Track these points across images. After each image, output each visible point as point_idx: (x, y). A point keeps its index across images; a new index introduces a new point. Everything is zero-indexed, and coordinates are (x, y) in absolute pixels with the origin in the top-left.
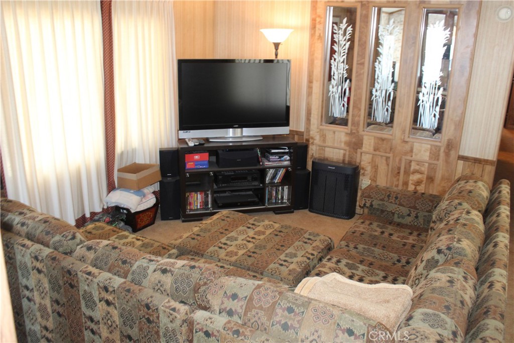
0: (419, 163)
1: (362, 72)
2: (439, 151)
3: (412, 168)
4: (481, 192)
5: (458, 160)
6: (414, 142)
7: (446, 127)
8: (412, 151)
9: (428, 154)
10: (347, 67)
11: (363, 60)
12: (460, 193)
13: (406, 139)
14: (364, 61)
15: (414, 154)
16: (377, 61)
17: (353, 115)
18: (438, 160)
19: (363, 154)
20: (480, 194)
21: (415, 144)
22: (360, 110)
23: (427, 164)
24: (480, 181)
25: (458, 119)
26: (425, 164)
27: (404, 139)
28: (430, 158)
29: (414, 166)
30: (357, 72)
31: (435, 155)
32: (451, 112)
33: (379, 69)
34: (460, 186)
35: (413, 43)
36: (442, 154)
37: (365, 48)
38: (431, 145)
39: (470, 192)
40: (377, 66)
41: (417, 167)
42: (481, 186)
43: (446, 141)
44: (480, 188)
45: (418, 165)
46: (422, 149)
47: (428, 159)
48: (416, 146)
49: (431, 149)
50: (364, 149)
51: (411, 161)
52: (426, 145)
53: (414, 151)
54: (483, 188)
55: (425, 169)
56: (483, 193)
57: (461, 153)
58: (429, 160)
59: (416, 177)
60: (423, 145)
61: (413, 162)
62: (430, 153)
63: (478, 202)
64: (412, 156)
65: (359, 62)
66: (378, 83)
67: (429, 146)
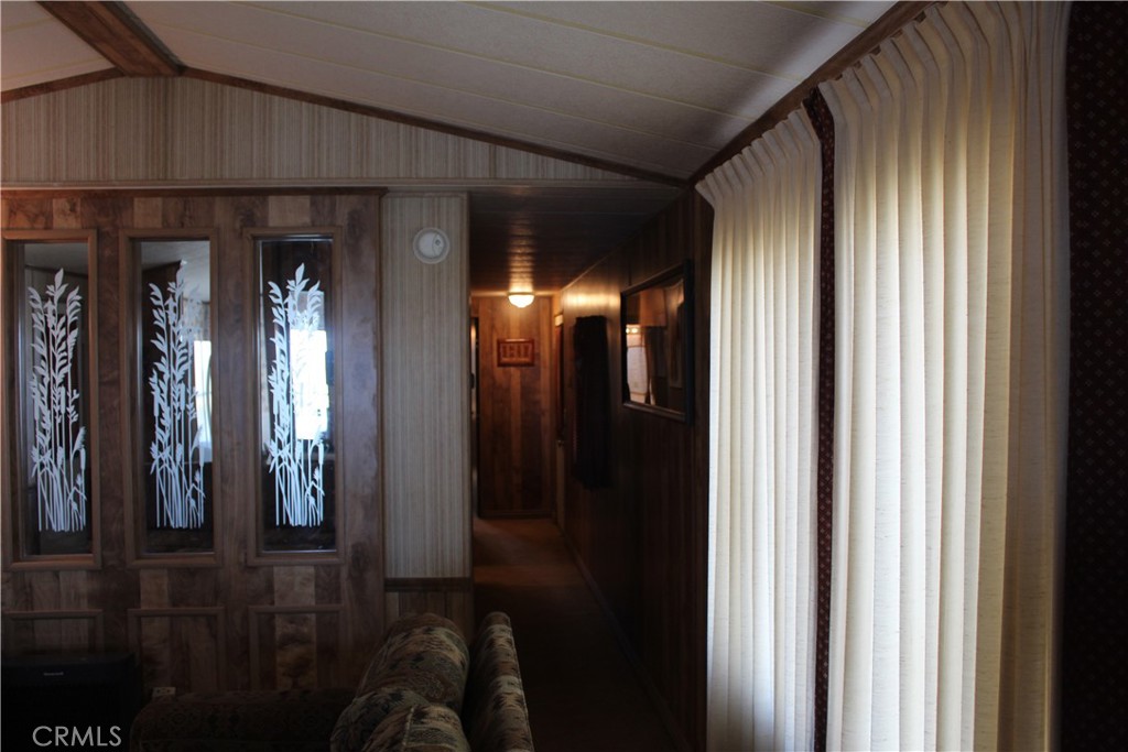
0: (294, 615)
1: (115, 403)
2: (338, 576)
3: (279, 633)
4: (445, 652)
5: (386, 591)
6: (272, 566)
7: (345, 515)
8: (270, 588)
9: (311, 589)
10: (76, 396)
11: (115, 373)
12: (393, 667)
13: (253, 561)
14: (119, 376)
15: (276, 595)
16: (155, 372)
17: (103, 520)
18: (338, 600)
19: (143, 620)
20: (445, 659)
21: (276, 569)
22: (121, 503)
23: (313, 617)
24: (439, 625)
25: (368, 491)
26: (308, 616)
27: (246, 561)
28: (319, 598)
29: (282, 628)
30: (102, 406)
31: (327, 587)
32: (349, 477)
33: (162, 392)
34: (392, 649)
35: (237, 321)
36: (345, 584)
37: (118, 342)
38: (316, 566)
39: (419, 657)
40: (155, 386)
41: (291, 629)
42: (443, 637)
43: (349, 550)
44: (441, 643)
45: (291, 622)
46: (296, 578)
47: (313, 603)
48: (280, 574)
49: (317, 576)
50: (144, 607)
51: (272, 616)
52: (303, 570)
53: (276, 587)
54: (448, 642)
55: (309, 628)
56: (450, 655)
57: (391, 574)
58: (316, 603)
59: (291, 654)
60: (297, 569)
61: (277, 616)
62: (317, 586)
63: (443, 683)
64: (273, 603)
65: (106, 379)
66: (163, 427)
67: (311, 570)
